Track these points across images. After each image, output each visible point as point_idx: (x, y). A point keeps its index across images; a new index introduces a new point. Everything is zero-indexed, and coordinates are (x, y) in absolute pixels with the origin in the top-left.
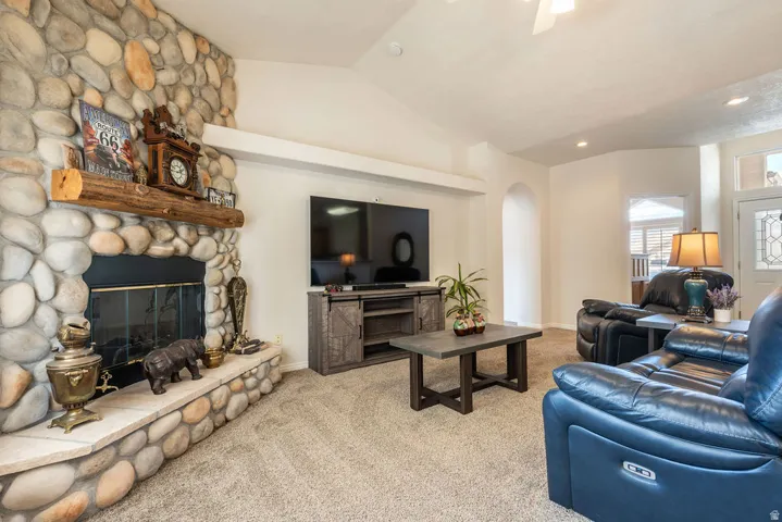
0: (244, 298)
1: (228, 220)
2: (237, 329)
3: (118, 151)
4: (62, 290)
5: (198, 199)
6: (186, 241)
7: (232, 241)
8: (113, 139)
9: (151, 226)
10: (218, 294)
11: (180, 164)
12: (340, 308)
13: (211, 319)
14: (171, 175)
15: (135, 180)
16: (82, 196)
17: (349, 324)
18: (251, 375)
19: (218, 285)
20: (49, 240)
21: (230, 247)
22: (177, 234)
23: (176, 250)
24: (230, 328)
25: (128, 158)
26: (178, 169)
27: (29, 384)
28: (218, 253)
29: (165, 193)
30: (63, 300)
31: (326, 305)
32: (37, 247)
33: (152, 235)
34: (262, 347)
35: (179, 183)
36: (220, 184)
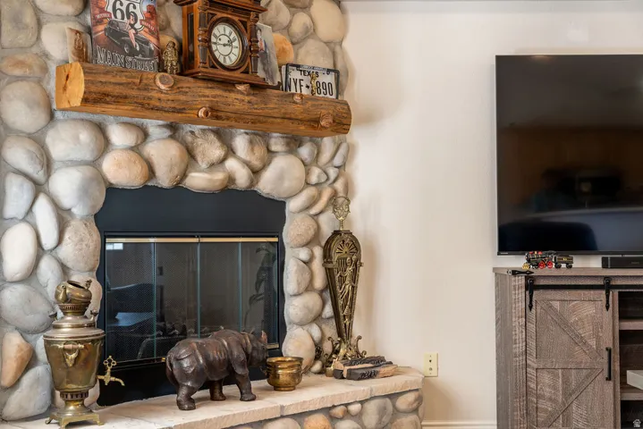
0: (355, 272)
1: (317, 121)
2: (343, 332)
3: (138, 26)
4: (67, 236)
5: (258, 87)
6: (247, 164)
7: (338, 161)
8: (131, 9)
9: (189, 138)
10: (307, 263)
11: (228, 29)
12: (557, 305)
13: (294, 308)
14: (212, 52)
15: (161, 67)
16: (85, 100)
17: (579, 341)
18: (347, 414)
19: (308, 244)
20: (55, 166)
21: (332, 173)
22: (230, 152)
23: (231, 179)
24: (331, 330)
25: (151, 33)
26: (225, 40)
27: (29, 362)
28: (308, 184)
29: (200, 84)
30: (68, 251)
31: (521, 294)
32: (39, 175)
33: (190, 154)
34: (382, 370)
35: (228, 63)
36: (312, 56)
